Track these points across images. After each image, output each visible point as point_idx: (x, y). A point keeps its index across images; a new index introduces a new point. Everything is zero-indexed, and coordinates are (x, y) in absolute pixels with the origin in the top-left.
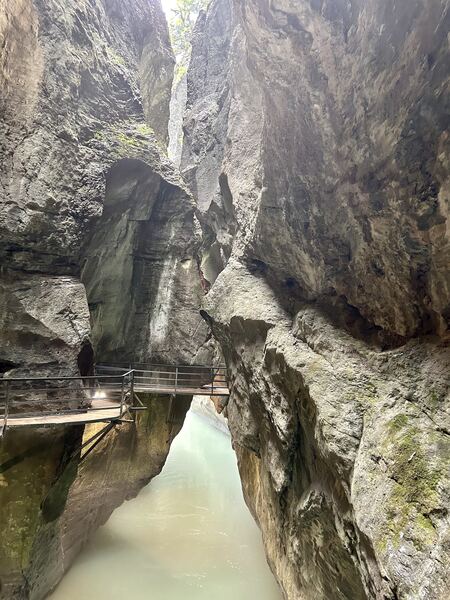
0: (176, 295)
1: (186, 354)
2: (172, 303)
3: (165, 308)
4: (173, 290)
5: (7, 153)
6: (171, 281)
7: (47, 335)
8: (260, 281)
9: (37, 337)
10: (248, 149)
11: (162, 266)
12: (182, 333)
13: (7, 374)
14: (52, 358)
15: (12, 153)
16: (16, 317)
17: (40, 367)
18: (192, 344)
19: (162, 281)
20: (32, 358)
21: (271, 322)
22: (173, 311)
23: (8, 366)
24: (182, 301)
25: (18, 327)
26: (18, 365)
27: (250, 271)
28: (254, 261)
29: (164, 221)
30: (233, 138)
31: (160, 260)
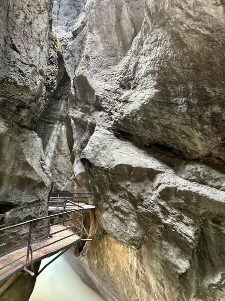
0: (57, 147)
1: (59, 185)
2: (54, 152)
3: (50, 155)
4: (56, 143)
5: (28, 21)
6: (56, 138)
7: (36, 179)
8: (128, 143)
9: (30, 181)
10: (104, 64)
11: (53, 127)
12: (58, 171)
13: (7, 214)
14: (37, 197)
15: (31, 23)
16: (19, 164)
17: (29, 205)
18: (63, 178)
19: (52, 137)
20: (26, 198)
21: (159, 170)
22: (54, 157)
23: (9, 206)
24: (60, 151)
25: (20, 173)
26: (17, 205)
27: (116, 136)
28: (119, 131)
29: (60, 98)
30: (91, 56)
31: (52, 123)
